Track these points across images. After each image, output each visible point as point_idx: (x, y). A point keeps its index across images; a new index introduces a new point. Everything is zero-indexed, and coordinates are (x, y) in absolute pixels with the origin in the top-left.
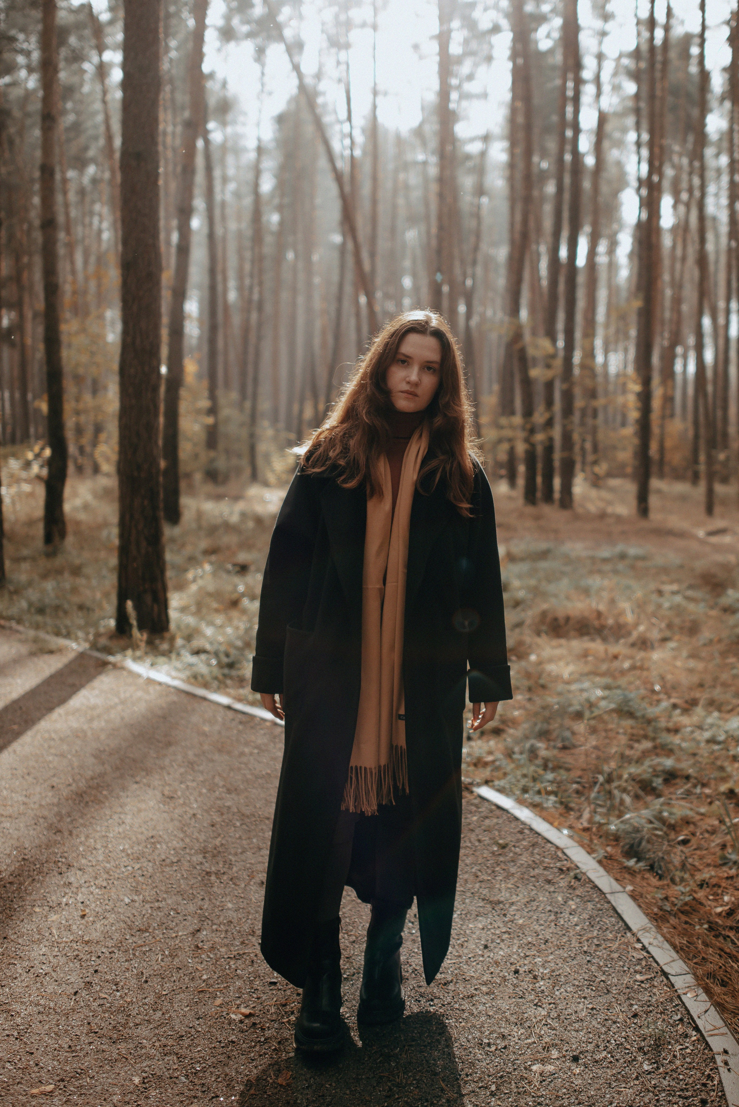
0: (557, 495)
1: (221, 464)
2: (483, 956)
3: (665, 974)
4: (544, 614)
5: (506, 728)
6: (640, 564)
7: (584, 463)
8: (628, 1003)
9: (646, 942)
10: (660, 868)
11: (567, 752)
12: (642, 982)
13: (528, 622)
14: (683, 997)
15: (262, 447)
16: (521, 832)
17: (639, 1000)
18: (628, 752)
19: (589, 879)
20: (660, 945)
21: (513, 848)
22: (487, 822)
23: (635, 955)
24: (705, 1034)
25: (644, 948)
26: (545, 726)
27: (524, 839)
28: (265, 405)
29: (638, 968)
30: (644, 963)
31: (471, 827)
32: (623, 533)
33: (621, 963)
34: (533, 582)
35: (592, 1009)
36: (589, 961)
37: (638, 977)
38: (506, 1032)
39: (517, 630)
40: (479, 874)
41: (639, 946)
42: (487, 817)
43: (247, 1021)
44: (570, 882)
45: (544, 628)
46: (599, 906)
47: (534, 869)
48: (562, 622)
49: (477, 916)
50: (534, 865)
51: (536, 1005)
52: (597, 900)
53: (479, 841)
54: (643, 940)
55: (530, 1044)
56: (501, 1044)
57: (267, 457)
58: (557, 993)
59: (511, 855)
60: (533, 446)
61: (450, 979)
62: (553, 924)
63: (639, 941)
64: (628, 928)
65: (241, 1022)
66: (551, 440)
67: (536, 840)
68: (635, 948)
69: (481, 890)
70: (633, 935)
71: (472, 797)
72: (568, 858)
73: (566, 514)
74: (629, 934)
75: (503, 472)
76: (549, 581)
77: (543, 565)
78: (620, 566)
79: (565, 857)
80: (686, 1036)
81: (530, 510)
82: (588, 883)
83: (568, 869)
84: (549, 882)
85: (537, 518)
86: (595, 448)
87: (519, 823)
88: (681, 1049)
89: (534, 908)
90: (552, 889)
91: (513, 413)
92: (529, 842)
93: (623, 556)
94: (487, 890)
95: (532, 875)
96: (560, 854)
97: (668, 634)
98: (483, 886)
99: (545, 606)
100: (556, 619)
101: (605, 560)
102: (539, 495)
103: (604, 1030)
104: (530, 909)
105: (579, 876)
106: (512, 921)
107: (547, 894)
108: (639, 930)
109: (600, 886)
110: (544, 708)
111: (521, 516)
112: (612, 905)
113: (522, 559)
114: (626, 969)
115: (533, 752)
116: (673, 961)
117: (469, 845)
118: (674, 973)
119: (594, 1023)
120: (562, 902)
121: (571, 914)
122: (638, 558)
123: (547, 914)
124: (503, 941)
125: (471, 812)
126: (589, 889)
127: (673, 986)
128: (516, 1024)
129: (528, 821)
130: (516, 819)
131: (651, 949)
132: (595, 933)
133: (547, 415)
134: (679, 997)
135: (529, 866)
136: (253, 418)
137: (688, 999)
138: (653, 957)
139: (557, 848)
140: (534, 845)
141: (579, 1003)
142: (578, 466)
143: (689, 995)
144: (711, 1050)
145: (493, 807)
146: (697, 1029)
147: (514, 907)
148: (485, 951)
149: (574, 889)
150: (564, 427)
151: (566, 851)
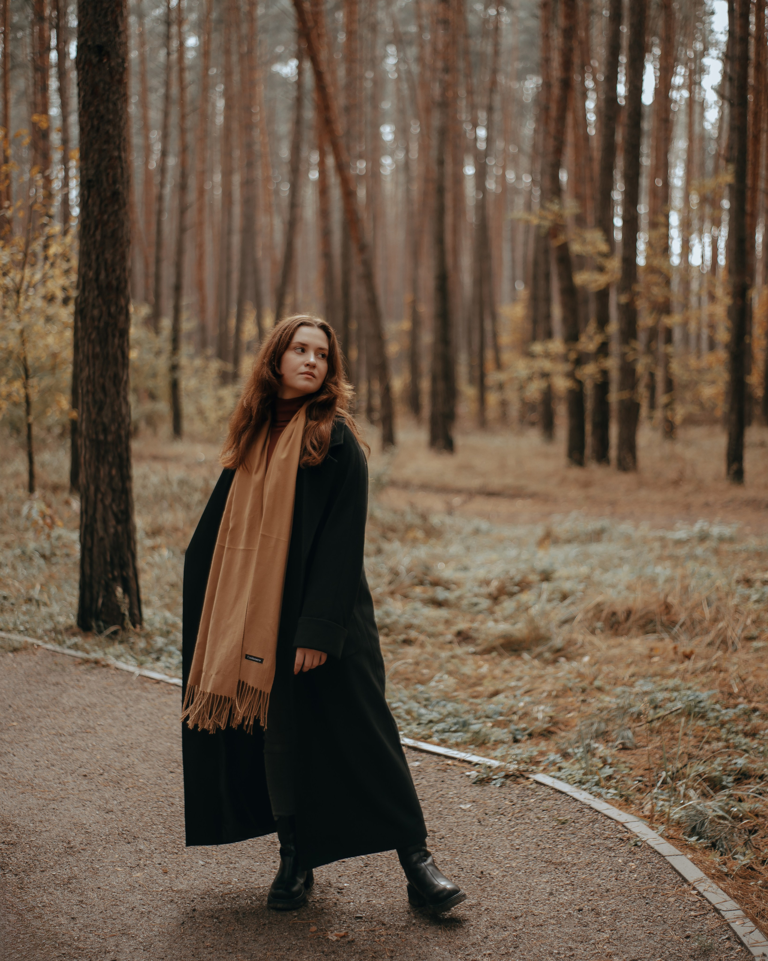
0: (613, 453)
2: (549, 900)
3: (716, 910)
4: (599, 607)
5: (558, 731)
6: (725, 547)
7: (652, 406)
8: (681, 929)
9: (701, 889)
10: (722, 847)
11: (628, 752)
12: (696, 916)
13: (579, 617)
14: (732, 925)
16: (581, 811)
17: (692, 928)
18: (695, 752)
19: (649, 845)
20: (714, 891)
21: (573, 824)
22: (545, 803)
23: (690, 899)
24: (748, 946)
25: (699, 893)
26: (603, 726)
27: (583, 816)
29: (693, 907)
30: (698, 904)
31: (530, 807)
32: (707, 505)
33: (677, 904)
34: (584, 570)
35: (649, 933)
36: (647, 903)
37: (692, 913)
38: (573, 946)
39: (566, 627)
40: (540, 843)
41: (695, 892)
42: (544, 800)
43: (342, 940)
44: (630, 849)
45: (599, 624)
46: (658, 866)
47: (594, 839)
48: (621, 617)
49: (541, 873)
50: (595, 836)
51: (599, 931)
52: (656, 861)
53: (539, 818)
54: (698, 888)
55: (595, 954)
56: (569, 953)
58: (618, 924)
59: (571, 829)
60: (580, 383)
61: (520, 914)
62: (614, 879)
63: (694, 889)
64: (685, 880)
65: (337, 941)
66: (605, 373)
67: (595, 817)
68: (691, 894)
69: (543, 855)
70: (689, 885)
71: (527, 783)
72: (628, 830)
73: (627, 479)
74: (686, 886)
75: (534, 417)
76: (606, 570)
77: (596, 548)
78: (699, 550)
79: (626, 830)
80: (732, 949)
81: (575, 473)
82: (648, 849)
83: (628, 839)
84: (610, 849)
85: (587, 485)
86: (670, 385)
87: (579, 803)
88: (727, 957)
89: (596, 868)
90: (613, 854)
91: (549, 335)
92: (589, 819)
93: (703, 538)
94: (549, 855)
95: (592, 844)
96: (620, 827)
97: (754, 632)
98: (545, 852)
99: (599, 599)
100: (614, 614)
101: (679, 543)
102: (588, 451)
103: (659, 946)
104: (592, 868)
105: (639, 844)
106: (575, 877)
107: (608, 857)
108: (694, 882)
109: (660, 851)
110: (601, 710)
111: (563, 481)
112: (671, 865)
113: (569, 541)
114: (681, 908)
115: (590, 751)
116: (726, 901)
117: (529, 821)
118: (725, 909)
119: (651, 942)
120: (622, 864)
121: (631, 872)
122: (721, 539)
123: (608, 872)
124: (566, 890)
125: (528, 796)
126: (649, 854)
127: (723, 917)
128: (582, 942)
129: (587, 802)
130: (576, 800)
131: (705, 894)
132: (654, 885)
133: (598, 339)
134: (728, 925)
135: (589, 837)
137: (736, 926)
138: (707, 899)
139: (617, 822)
140: (594, 821)
141: (638, 930)
142: (644, 411)
143: (737, 923)
144: (752, 954)
145: (551, 792)
146: (742, 943)
147: (575, 868)
148: (551, 897)
149: (635, 854)
150: (623, 356)
151: (626, 824)
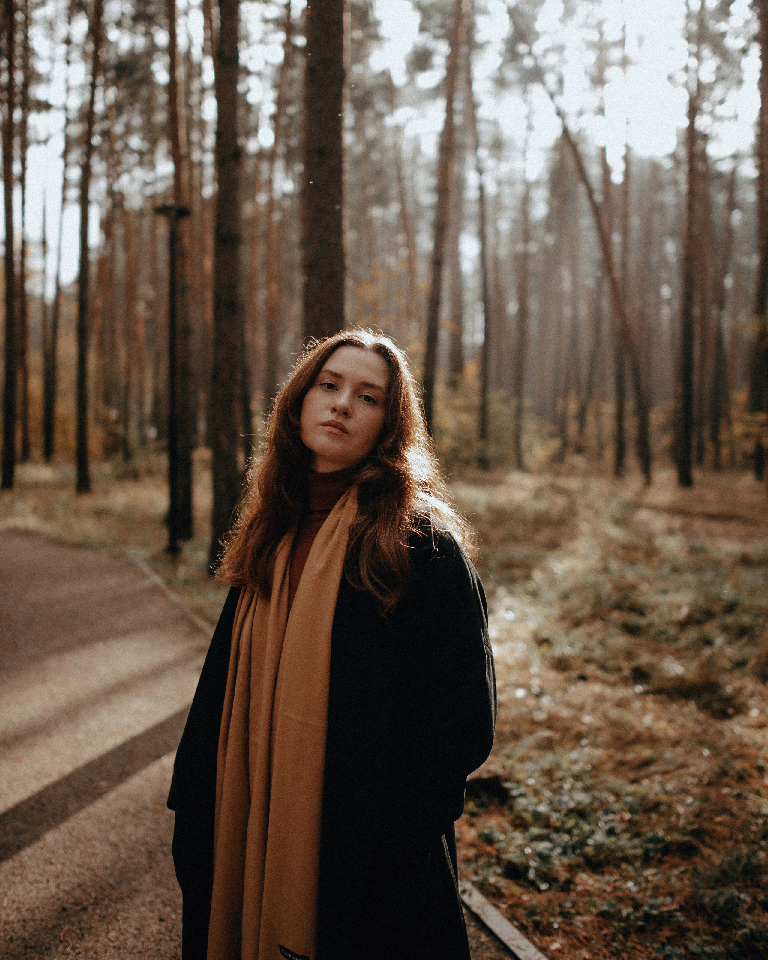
1: (492, 451)
15: (526, 440)
28: (528, 402)
57: (530, 448)
136: (519, 411)
